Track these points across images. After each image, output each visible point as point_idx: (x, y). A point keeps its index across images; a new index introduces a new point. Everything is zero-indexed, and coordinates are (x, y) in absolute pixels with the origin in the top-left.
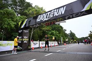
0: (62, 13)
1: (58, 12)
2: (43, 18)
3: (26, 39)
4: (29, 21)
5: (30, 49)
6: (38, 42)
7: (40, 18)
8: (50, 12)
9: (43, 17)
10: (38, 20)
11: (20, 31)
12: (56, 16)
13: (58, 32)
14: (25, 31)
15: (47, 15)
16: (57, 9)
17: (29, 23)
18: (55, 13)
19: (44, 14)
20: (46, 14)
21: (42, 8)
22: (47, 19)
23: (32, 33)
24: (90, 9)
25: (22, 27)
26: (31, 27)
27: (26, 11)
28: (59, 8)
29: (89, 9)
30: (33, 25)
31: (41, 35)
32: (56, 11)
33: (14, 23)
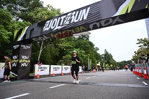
0: (83, 18)
1: (78, 17)
2: (53, 26)
3: (25, 61)
4: (31, 30)
5: (33, 77)
6: (48, 66)
7: (49, 25)
8: (65, 16)
9: (54, 24)
10: (46, 29)
11: (15, 47)
12: (74, 22)
13: (84, 52)
14: (25, 47)
15: (61, 20)
16: (76, 11)
17: (31, 34)
18: (73, 17)
19: (56, 19)
20: (59, 18)
21: (59, 10)
22: (60, 27)
23: (41, 50)
24: (127, 13)
25: (19, 39)
26: (34, 39)
27: (32, 14)
28: (79, 10)
29: (125, 13)
30: (37, 37)
31: (57, 55)
32: (75, 15)
33: (8, 33)
